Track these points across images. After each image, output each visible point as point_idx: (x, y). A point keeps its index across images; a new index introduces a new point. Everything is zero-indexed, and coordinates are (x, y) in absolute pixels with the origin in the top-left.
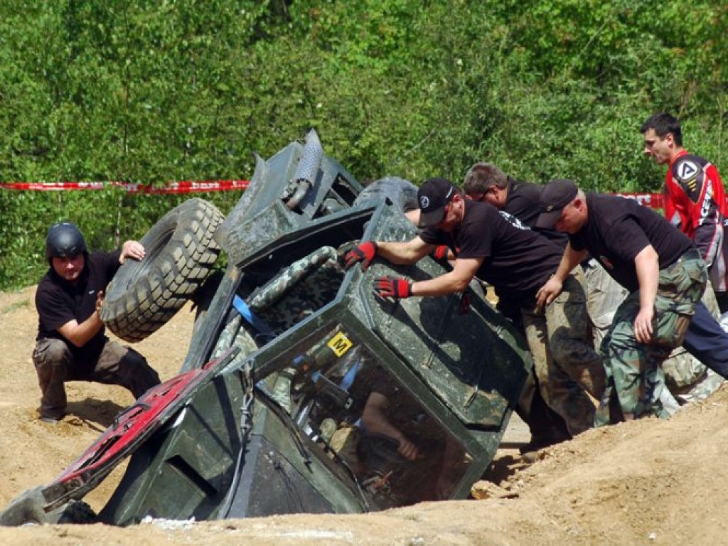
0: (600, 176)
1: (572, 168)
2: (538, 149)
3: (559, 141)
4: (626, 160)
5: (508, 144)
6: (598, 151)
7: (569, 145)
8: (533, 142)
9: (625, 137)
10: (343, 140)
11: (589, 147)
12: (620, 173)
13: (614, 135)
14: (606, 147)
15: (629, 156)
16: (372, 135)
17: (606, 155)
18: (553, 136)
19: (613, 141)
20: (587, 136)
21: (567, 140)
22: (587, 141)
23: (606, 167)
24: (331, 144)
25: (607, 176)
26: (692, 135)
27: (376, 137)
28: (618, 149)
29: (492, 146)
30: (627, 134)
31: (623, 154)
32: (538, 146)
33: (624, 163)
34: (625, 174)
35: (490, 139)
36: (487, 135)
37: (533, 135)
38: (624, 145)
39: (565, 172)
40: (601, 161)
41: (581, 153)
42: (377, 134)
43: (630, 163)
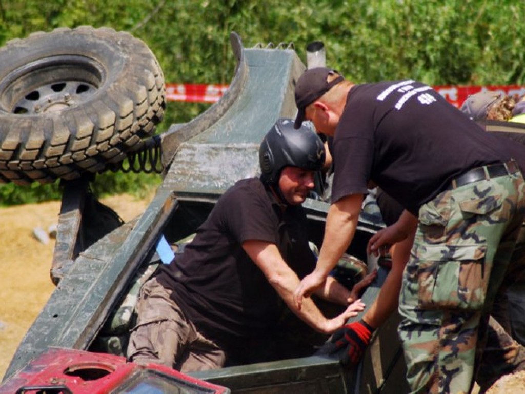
0: (388, 65)
1: (350, 55)
2: (303, 29)
3: (333, 16)
4: (423, 43)
5: (263, 22)
6: (385, 31)
7: (346, 22)
8: (297, 19)
9: (421, 11)
10: (36, 17)
11: (372, 25)
12: (415, 61)
13: (407, 9)
14: (396, 26)
15: (427, 38)
16: (78, 12)
17: (396, 36)
18: (326, 11)
19: (405, 18)
20: (370, 10)
21: (345, 15)
22: (370, 18)
23: (396, 53)
24: (18, 23)
25: (397, 65)
26: (513, 8)
27: (83, 14)
28: (412, 28)
29: (242, 25)
30: (424, 8)
31: (419, 34)
32: (304, 24)
33: (421, 48)
34: (421, 63)
35: (239, 17)
36: (235, 10)
37: (297, 10)
38: (420, 22)
39: (340, 60)
40: (389, 45)
41: (363, 34)
42: (82, 9)
43: (428, 47)
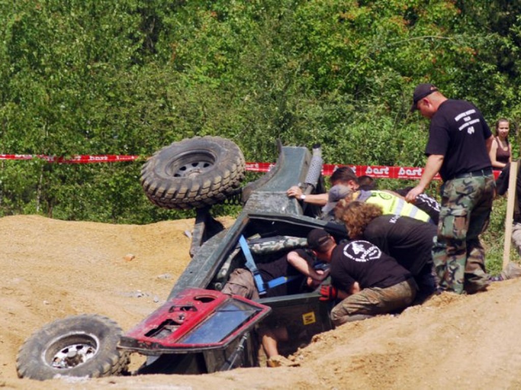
0: (355, 158)
1: (337, 153)
2: (315, 140)
3: (330, 135)
4: (372, 148)
5: (296, 136)
6: (353, 141)
7: (336, 136)
8: (312, 135)
9: (371, 133)
10: (189, 130)
11: (348, 139)
12: (368, 157)
13: (365, 132)
14: (359, 140)
15: (374, 146)
16: (209, 128)
17: (359, 145)
18: (326, 131)
19: (363, 136)
20: (347, 132)
21: (335, 134)
22: (347, 136)
23: (359, 152)
24: (181, 133)
25: (359, 158)
26: (415, 133)
27: (211, 129)
28: (367, 141)
29: (287, 137)
30: (373, 131)
31: (370, 144)
32: (316, 138)
33: (371, 150)
34: (371, 157)
35: (285, 133)
36: (283, 130)
37: (312, 131)
38: (371, 138)
39: (332, 155)
40: (356, 149)
41: (343, 143)
42: (211, 127)
43: (374, 150)
